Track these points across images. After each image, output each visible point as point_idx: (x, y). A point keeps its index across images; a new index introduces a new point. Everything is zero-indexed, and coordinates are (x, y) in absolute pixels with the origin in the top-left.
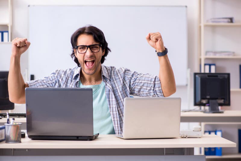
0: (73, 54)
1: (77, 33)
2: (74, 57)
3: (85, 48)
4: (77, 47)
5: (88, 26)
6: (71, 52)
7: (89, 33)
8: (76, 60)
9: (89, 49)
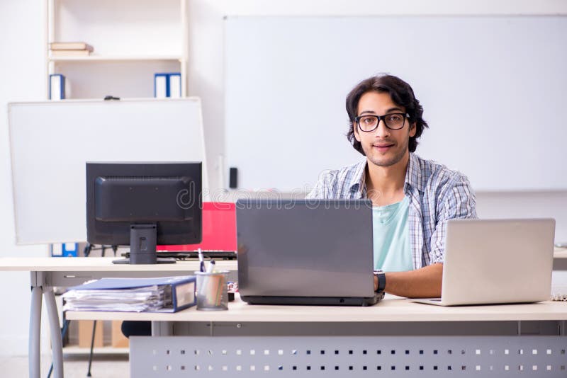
0: (352, 132)
1: (358, 89)
2: (353, 140)
3: (374, 120)
4: (359, 119)
5: (380, 76)
6: (348, 129)
7: (382, 90)
8: (358, 146)
9: (381, 122)
